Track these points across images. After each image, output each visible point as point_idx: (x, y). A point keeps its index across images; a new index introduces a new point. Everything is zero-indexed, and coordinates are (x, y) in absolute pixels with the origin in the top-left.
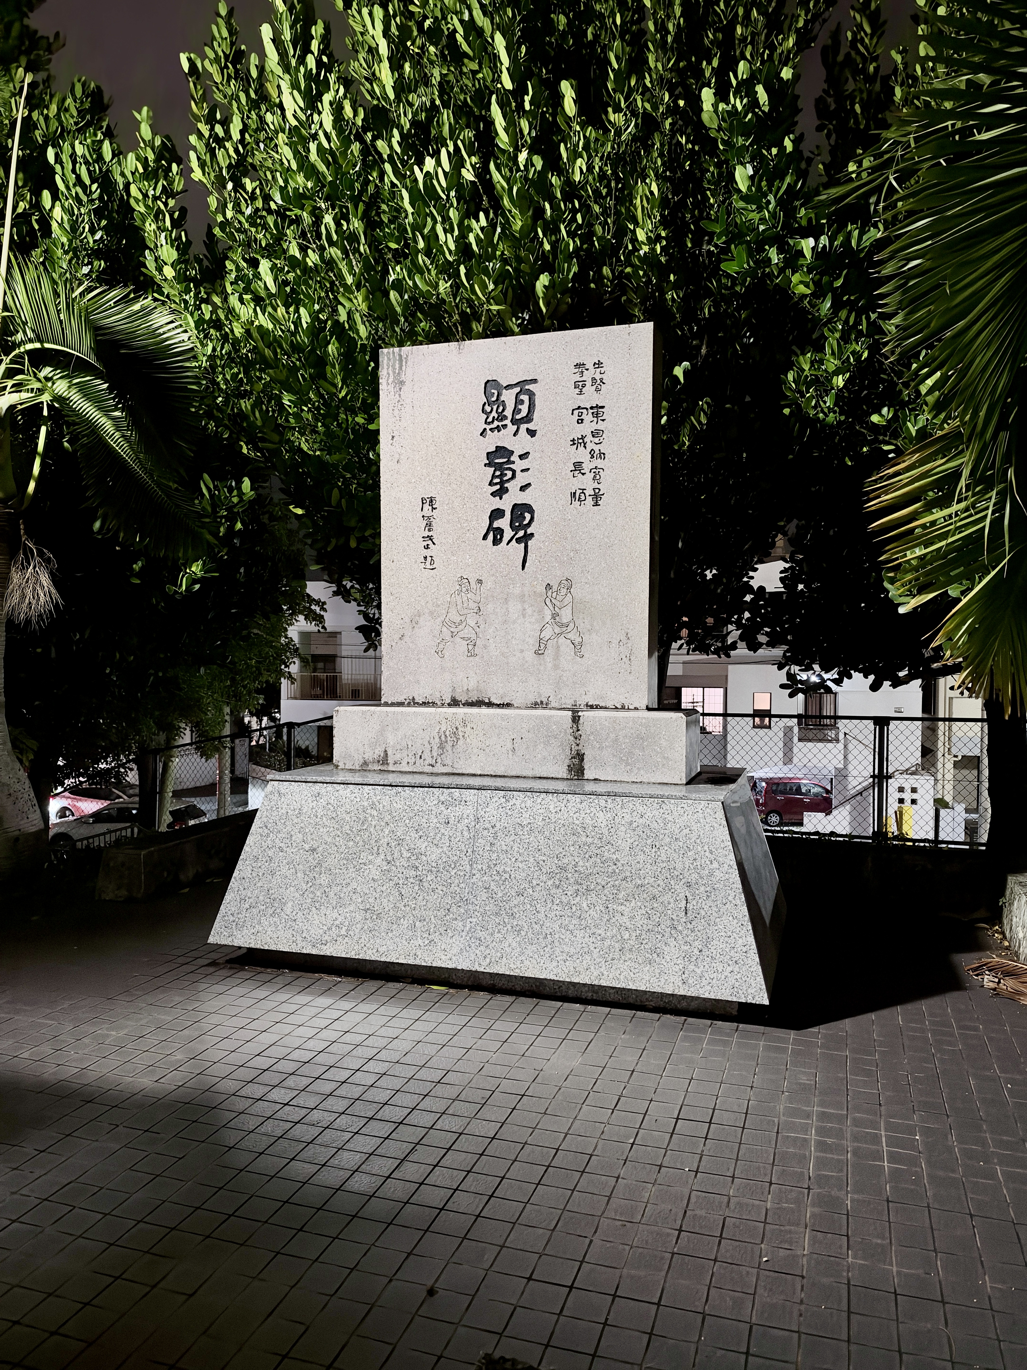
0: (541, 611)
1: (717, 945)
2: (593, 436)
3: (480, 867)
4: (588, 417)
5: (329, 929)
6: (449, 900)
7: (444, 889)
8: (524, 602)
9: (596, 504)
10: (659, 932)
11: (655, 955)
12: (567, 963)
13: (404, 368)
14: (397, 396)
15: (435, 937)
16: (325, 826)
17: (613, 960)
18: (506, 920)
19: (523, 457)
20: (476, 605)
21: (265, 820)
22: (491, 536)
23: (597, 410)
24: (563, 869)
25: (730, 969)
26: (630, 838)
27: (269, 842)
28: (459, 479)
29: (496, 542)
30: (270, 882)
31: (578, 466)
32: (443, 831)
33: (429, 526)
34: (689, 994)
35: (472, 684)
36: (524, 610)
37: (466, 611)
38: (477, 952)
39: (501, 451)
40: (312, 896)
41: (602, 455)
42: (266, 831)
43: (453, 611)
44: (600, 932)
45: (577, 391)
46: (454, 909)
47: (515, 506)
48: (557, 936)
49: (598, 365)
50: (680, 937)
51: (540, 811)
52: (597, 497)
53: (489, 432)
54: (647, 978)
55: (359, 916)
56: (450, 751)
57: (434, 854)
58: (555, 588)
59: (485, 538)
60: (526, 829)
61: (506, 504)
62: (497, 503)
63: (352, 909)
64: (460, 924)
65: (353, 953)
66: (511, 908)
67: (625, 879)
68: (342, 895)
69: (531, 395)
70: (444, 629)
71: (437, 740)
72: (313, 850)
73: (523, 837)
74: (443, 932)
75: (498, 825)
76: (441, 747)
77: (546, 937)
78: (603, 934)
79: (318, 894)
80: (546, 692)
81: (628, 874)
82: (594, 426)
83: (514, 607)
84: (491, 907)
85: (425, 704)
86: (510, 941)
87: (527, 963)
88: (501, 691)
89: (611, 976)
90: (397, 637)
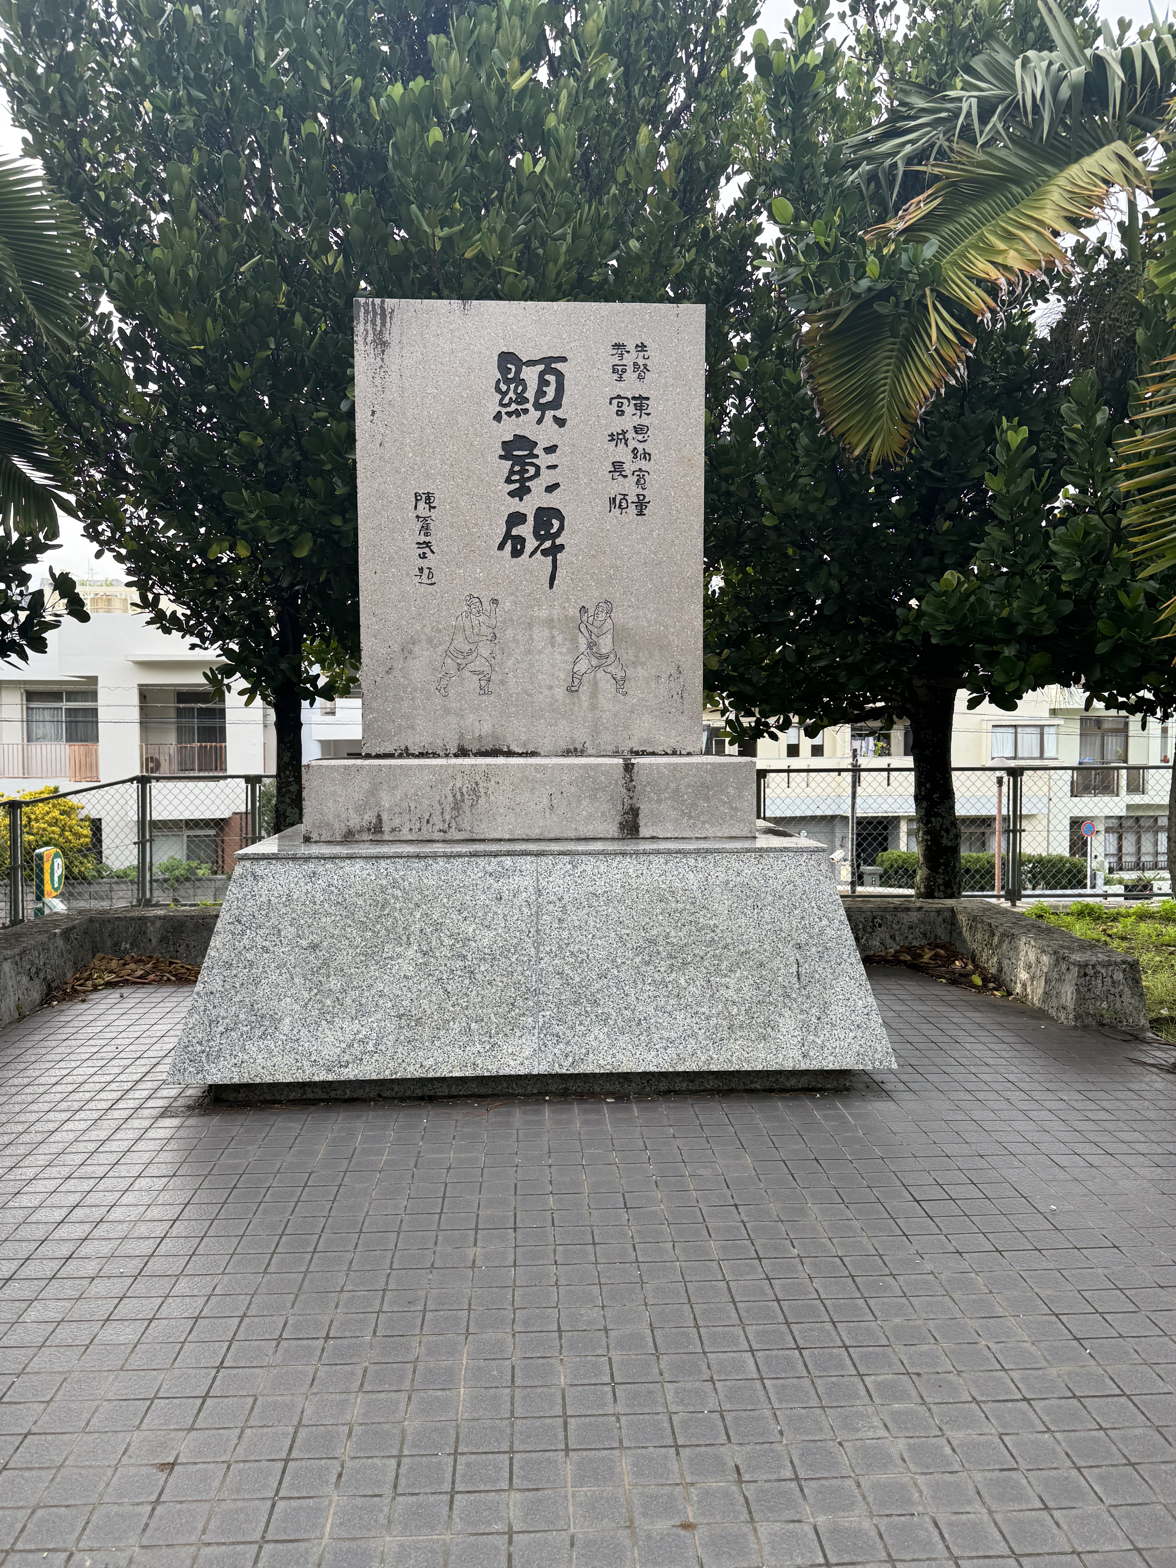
0: (574, 640)
1: (837, 1011)
2: (636, 432)
3: (548, 949)
4: (629, 409)
5: (350, 1046)
6: (511, 992)
7: (505, 979)
8: (553, 628)
9: (641, 513)
10: (771, 1003)
11: (769, 1029)
12: (669, 1051)
13: (388, 325)
14: (378, 359)
15: (499, 1039)
16: (328, 914)
17: (722, 1040)
18: (589, 1009)
19: (551, 450)
20: (490, 630)
21: (237, 912)
22: (508, 547)
23: (641, 403)
24: (653, 942)
25: (852, 1035)
26: (728, 899)
27: (246, 941)
28: (465, 472)
29: (516, 553)
30: (254, 994)
31: (617, 467)
32: (494, 909)
33: (426, 529)
34: (812, 1067)
35: (486, 728)
36: (553, 637)
37: (476, 638)
38: (556, 1051)
39: (521, 441)
40: (320, 1006)
41: (647, 456)
42: (239, 927)
43: (460, 638)
44: (703, 1010)
45: (616, 376)
46: (520, 1002)
47: (539, 509)
48: (652, 1021)
49: (642, 347)
50: (795, 1006)
51: (617, 876)
52: (641, 505)
53: (504, 417)
54: (763, 1056)
55: (390, 1026)
56: (468, 813)
57: (486, 938)
58: (591, 612)
59: (501, 547)
60: (602, 899)
61: (528, 506)
62: (515, 505)
63: (379, 1016)
64: (530, 1020)
65: (387, 1072)
66: (592, 995)
67: (726, 947)
68: (364, 1001)
69: (560, 376)
70: (449, 661)
71: (450, 799)
72: (314, 947)
73: (600, 909)
74: (508, 1032)
75: (566, 897)
76: (457, 807)
77: (639, 1024)
78: (707, 1012)
79: (328, 1002)
80: (581, 736)
81: (729, 941)
82: (637, 421)
83: (540, 634)
84: (567, 996)
85: (422, 755)
86: (596, 1032)
87: (619, 1056)
88: (523, 737)
89: (721, 1059)
90: (382, 670)
